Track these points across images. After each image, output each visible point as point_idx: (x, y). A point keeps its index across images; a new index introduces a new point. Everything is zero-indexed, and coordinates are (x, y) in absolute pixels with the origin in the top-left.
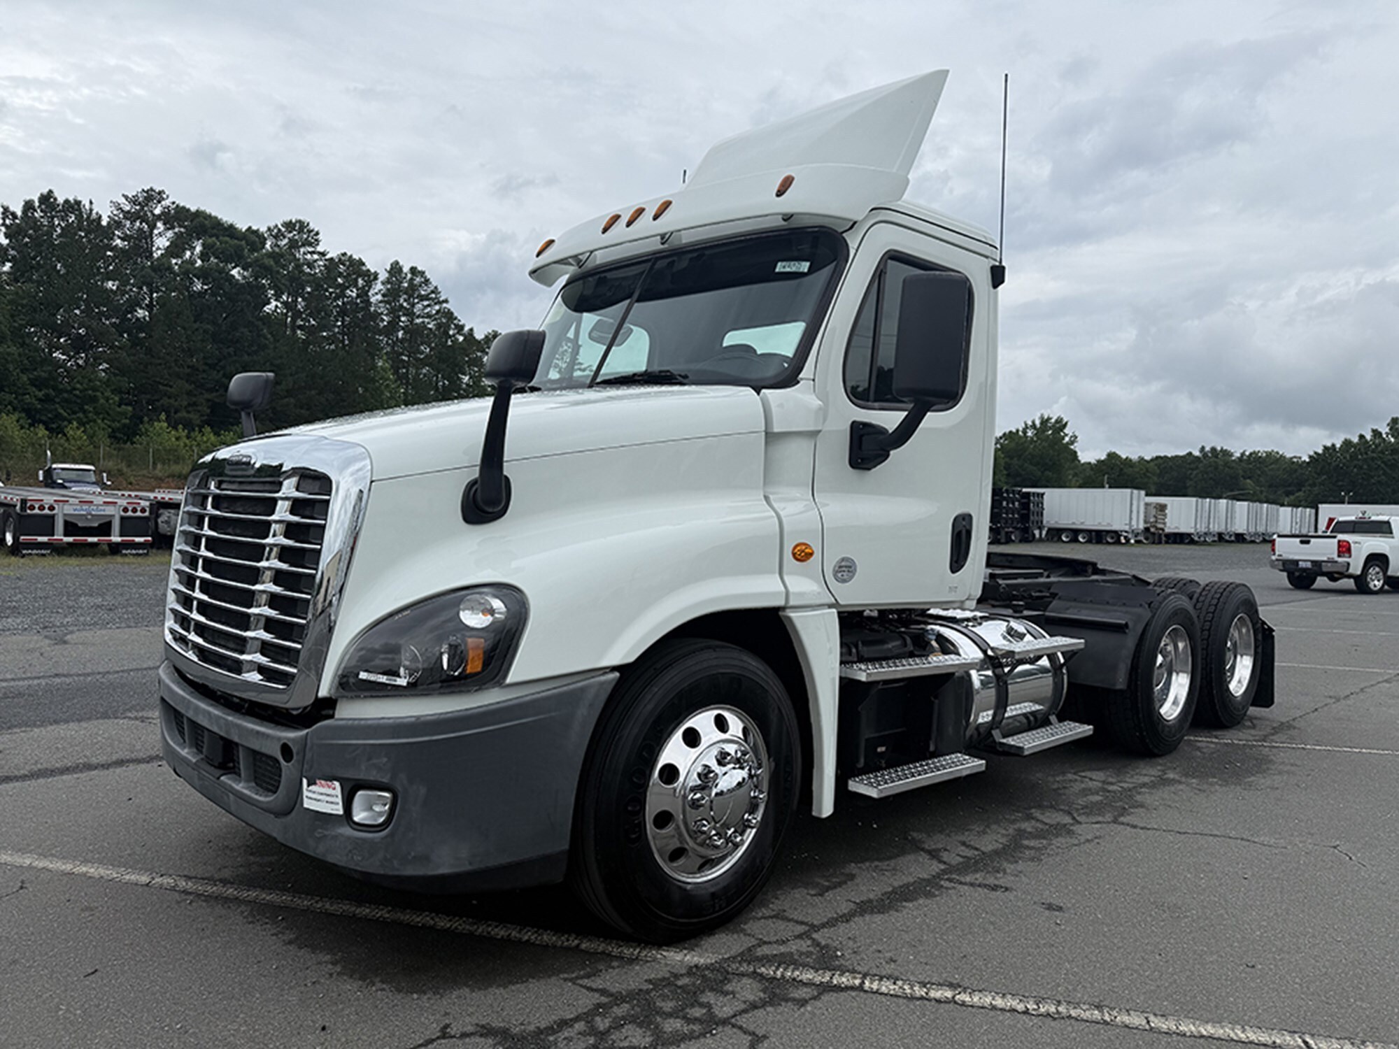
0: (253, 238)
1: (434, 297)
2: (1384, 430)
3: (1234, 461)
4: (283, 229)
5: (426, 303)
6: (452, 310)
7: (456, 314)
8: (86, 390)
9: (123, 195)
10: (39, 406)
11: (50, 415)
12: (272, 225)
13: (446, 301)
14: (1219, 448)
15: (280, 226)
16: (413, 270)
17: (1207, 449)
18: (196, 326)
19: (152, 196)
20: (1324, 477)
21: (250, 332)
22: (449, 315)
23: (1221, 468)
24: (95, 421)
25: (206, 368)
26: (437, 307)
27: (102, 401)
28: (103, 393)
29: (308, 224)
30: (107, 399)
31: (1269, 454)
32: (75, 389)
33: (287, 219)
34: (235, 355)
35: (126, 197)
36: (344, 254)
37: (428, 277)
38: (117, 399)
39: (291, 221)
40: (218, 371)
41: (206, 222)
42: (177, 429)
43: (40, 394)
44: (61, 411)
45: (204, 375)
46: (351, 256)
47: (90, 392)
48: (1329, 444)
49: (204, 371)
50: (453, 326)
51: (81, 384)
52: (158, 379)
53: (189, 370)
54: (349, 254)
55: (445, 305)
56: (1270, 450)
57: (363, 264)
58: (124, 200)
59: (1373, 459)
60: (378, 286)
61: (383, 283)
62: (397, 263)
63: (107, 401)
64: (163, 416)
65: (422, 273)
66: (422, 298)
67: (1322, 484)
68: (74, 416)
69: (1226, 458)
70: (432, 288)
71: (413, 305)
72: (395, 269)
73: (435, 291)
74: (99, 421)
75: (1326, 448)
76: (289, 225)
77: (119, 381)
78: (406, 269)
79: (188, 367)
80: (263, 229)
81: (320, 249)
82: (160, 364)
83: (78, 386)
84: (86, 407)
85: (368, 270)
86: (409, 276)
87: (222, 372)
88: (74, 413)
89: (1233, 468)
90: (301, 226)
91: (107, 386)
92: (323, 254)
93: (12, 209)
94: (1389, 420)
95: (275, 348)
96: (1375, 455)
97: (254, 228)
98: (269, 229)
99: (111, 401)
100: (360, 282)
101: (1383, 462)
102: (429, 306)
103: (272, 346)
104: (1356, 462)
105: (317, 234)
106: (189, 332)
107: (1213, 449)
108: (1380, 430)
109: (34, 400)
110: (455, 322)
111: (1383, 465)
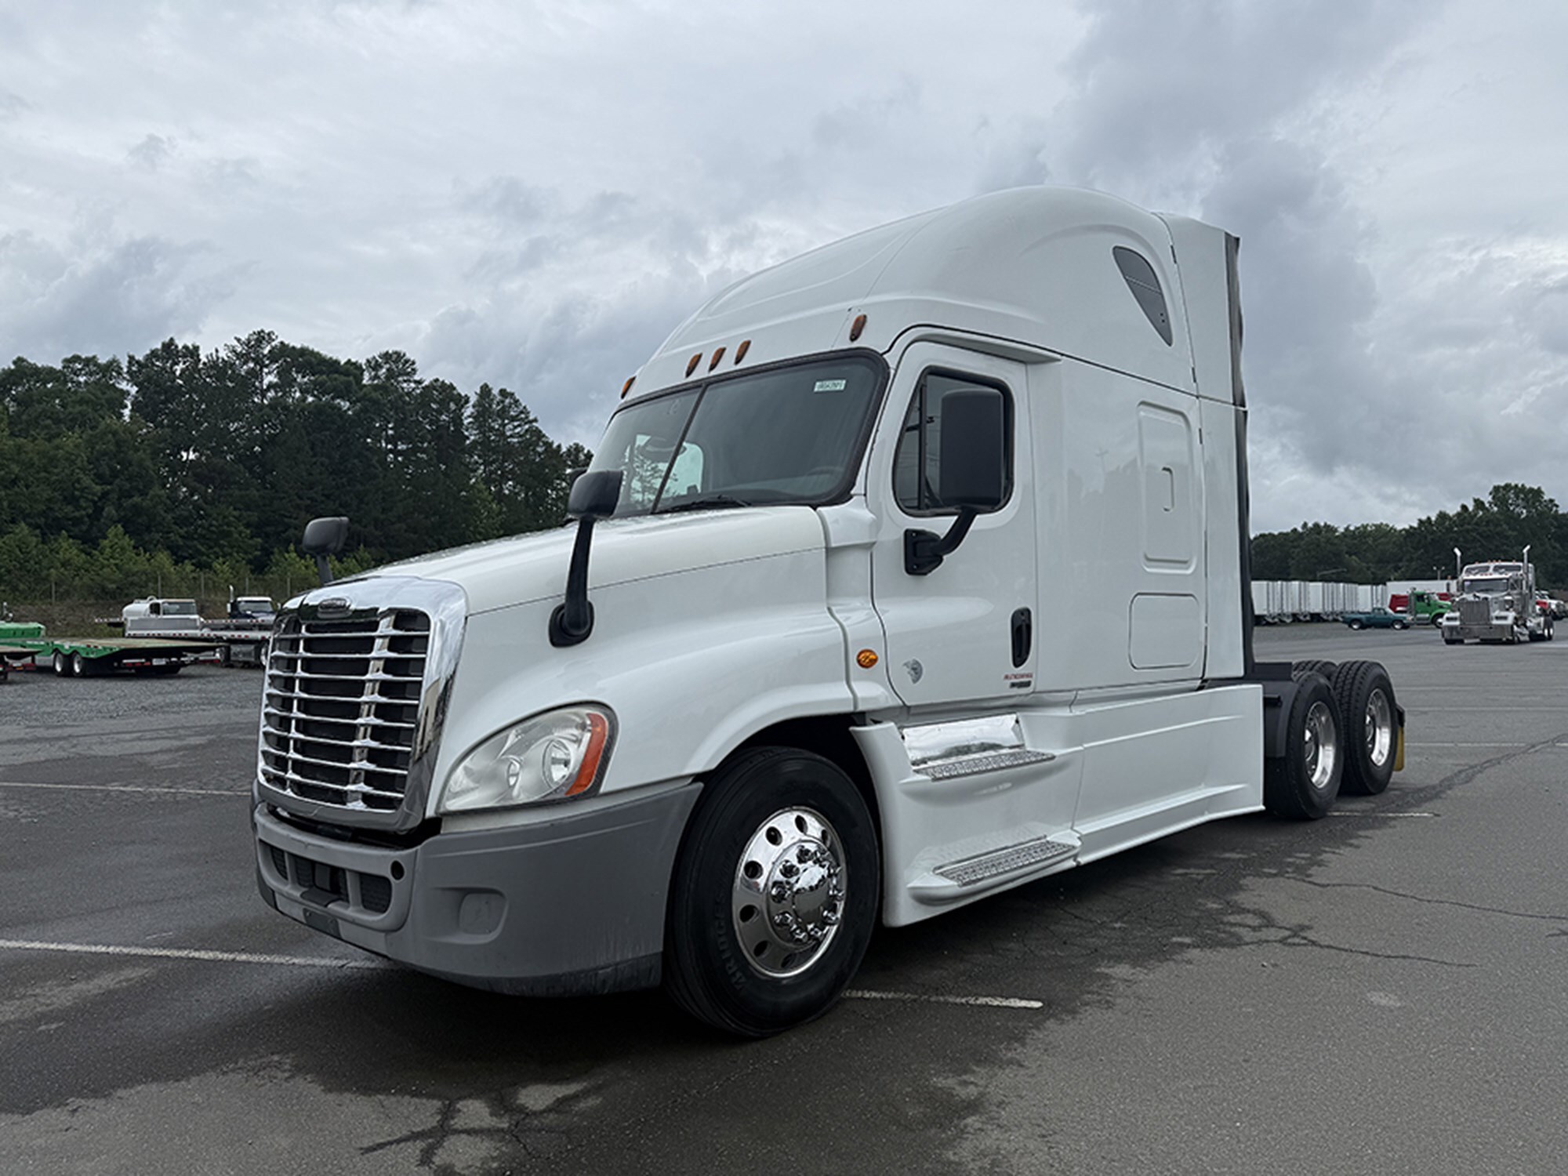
0: (353, 369)
1: (523, 417)
2: (1487, 499)
3: (1337, 537)
4: (380, 360)
5: (516, 424)
6: (541, 428)
7: (544, 432)
8: (221, 525)
9: (236, 338)
10: (181, 543)
11: (190, 551)
12: (370, 357)
13: (535, 420)
14: (1322, 524)
15: (378, 358)
16: (503, 392)
17: (1310, 525)
18: (314, 460)
19: (261, 337)
20: (1422, 551)
21: (361, 462)
22: (539, 434)
23: (1323, 545)
24: (231, 554)
25: (323, 498)
26: (527, 427)
27: (236, 535)
28: (236, 528)
29: (404, 355)
30: (240, 533)
31: (1379, 527)
32: (211, 525)
33: (384, 350)
34: (349, 485)
35: (238, 340)
36: (437, 380)
37: (517, 397)
38: (248, 532)
39: (387, 353)
40: (334, 501)
41: (313, 360)
42: (305, 559)
43: (182, 531)
44: (199, 547)
45: (323, 506)
46: (443, 382)
47: (225, 527)
48: (1424, 518)
49: (322, 502)
50: (541, 444)
51: (217, 521)
52: (282, 512)
53: (309, 502)
54: (441, 380)
55: (534, 424)
56: (1378, 523)
57: (454, 389)
58: (235, 343)
59: (1468, 531)
60: (468, 411)
61: (474, 406)
62: (486, 386)
63: (240, 535)
64: (292, 547)
65: (512, 395)
66: (513, 419)
67: (1419, 558)
68: (211, 551)
69: (1329, 535)
70: (521, 408)
71: (504, 425)
72: (485, 391)
73: (525, 411)
74: (235, 554)
75: (1421, 522)
76: (386, 356)
77: (249, 516)
78: (495, 392)
79: (308, 499)
80: (363, 361)
81: (417, 377)
82: (284, 498)
83: (214, 522)
84: (222, 542)
85: (459, 394)
86: (499, 398)
87: (337, 502)
88: (211, 548)
89: (1335, 544)
90: (398, 356)
91: (240, 521)
92: (419, 382)
93: (137, 358)
94: (1491, 489)
95: (385, 476)
96: (1469, 527)
97: (353, 360)
98: (368, 361)
99: (243, 535)
100: (452, 406)
101: (1478, 534)
102: (519, 426)
103: (381, 475)
104: (1451, 535)
105: (413, 363)
106: (308, 467)
107: (1316, 525)
108: (1482, 499)
109: (177, 537)
110: (544, 439)
111: (1478, 537)
